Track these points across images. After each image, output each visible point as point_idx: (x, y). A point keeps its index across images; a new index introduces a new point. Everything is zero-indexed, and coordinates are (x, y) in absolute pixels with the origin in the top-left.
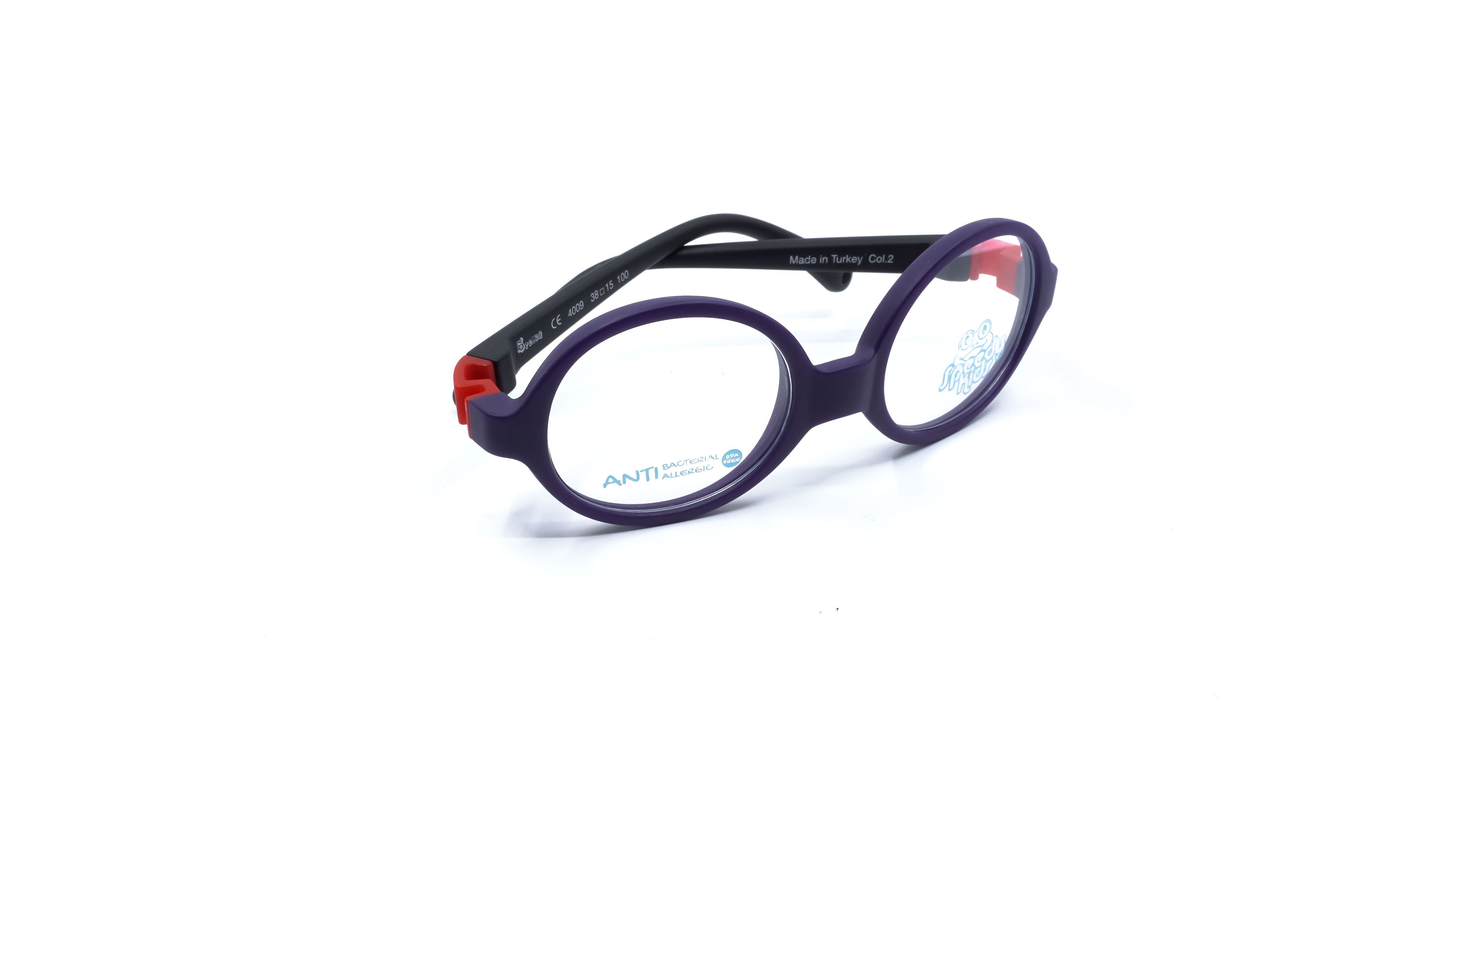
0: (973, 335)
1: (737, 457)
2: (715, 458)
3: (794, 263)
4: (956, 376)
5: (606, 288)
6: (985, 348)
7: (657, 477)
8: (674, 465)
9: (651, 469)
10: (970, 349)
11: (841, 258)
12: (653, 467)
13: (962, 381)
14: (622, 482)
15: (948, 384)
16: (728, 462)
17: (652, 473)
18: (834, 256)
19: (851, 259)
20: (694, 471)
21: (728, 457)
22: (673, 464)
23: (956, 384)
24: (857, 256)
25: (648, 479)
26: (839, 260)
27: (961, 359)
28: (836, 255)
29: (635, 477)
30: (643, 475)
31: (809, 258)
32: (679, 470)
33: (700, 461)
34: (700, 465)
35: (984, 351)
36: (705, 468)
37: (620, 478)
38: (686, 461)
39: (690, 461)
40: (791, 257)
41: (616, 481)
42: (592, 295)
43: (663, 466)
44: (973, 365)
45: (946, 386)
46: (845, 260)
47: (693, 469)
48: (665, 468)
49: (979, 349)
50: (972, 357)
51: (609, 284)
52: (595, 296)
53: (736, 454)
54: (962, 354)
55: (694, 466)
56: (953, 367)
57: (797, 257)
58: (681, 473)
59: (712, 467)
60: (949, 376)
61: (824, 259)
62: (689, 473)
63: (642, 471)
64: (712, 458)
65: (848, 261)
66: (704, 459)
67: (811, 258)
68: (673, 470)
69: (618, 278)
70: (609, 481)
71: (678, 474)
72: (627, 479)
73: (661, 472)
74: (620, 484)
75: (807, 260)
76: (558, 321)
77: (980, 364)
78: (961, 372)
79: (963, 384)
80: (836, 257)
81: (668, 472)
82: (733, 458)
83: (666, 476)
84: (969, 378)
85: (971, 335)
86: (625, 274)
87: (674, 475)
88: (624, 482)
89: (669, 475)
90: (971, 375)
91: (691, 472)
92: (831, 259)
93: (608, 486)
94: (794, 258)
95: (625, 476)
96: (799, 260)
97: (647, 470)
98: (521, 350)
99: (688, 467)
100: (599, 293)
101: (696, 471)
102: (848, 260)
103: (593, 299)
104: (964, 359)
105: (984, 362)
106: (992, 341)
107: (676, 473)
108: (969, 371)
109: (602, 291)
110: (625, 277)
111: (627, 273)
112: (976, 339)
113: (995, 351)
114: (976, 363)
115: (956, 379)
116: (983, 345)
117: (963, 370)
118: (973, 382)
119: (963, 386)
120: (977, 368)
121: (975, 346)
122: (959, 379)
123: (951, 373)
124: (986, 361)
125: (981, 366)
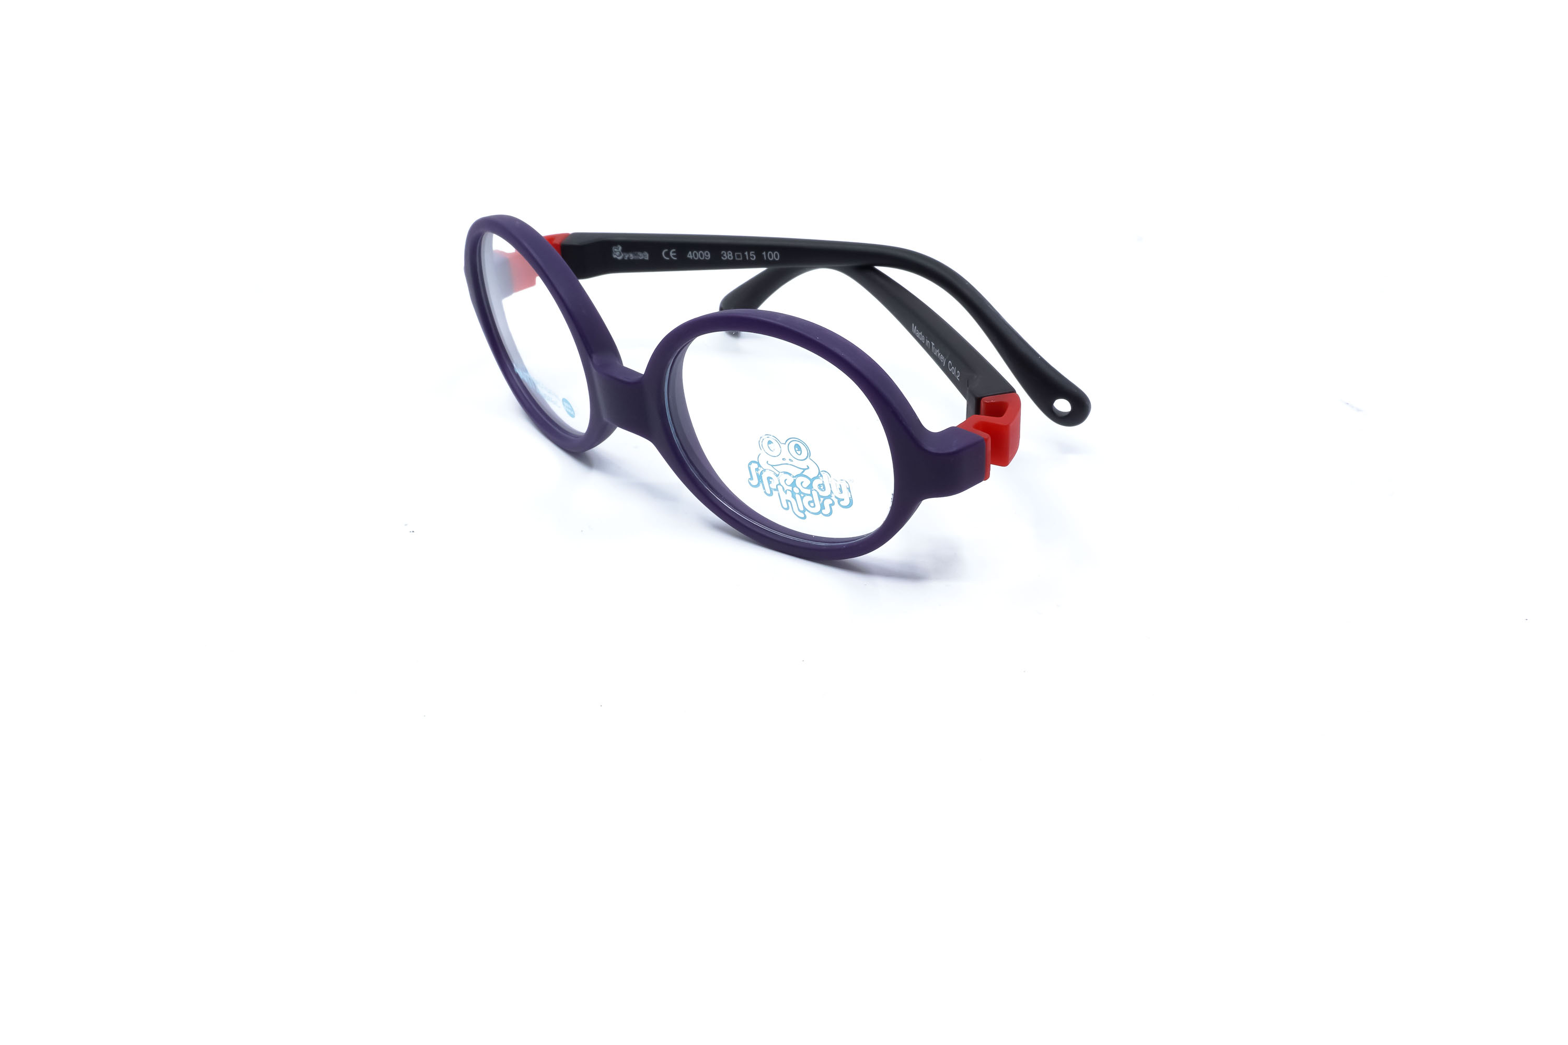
2: (558, 397)
4: (769, 481)
5: (744, 256)
13: (783, 495)
15: (761, 485)
23: (775, 493)
42: (724, 253)
51: (749, 254)
52: (727, 255)
54: (771, 460)
56: (758, 466)
60: (757, 474)
69: (764, 253)
76: (671, 254)
77: (808, 492)
84: (794, 497)
98: (618, 256)
100: (734, 255)
103: (724, 257)
104: (774, 467)
109: (739, 256)
110: (774, 259)
111: (776, 255)
112: (785, 454)
113: (832, 492)
114: (798, 483)
115: (773, 486)
116: (804, 470)
117: (779, 481)
118: (805, 509)
119: (789, 503)
120: (805, 495)
121: (787, 461)
122: (777, 490)
123: (759, 472)
124: (820, 496)
125: (811, 495)
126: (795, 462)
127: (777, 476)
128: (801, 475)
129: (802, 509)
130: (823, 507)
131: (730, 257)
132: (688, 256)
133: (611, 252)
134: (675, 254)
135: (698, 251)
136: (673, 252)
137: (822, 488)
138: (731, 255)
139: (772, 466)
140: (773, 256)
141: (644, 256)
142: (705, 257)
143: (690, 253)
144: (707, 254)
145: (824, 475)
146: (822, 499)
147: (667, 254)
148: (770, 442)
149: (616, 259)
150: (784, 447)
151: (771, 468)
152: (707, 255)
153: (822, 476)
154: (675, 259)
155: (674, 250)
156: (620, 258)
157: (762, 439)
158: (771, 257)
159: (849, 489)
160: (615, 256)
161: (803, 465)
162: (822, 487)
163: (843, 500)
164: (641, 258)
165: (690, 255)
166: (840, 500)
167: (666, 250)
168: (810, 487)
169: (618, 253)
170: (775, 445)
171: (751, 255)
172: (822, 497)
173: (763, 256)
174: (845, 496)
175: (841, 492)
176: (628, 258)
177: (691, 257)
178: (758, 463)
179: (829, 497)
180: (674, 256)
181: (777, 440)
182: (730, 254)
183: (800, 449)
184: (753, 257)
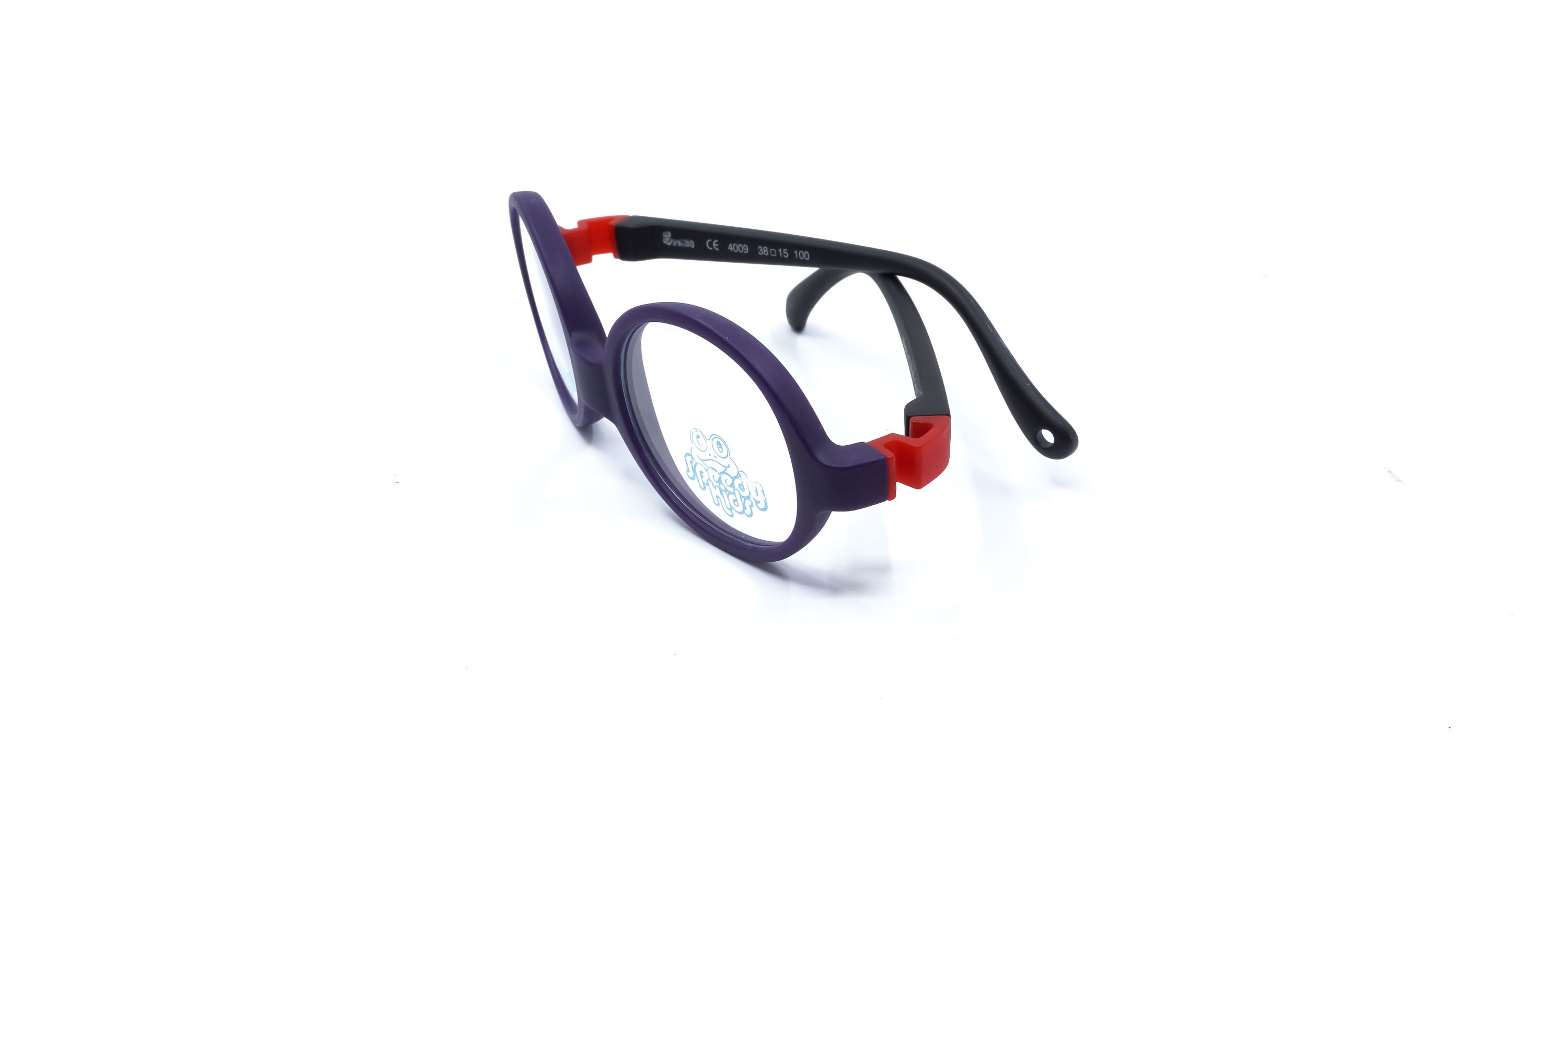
4: (701, 475)
5: (778, 253)
6: (730, 473)
10: (708, 455)
13: (714, 491)
15: (696, 477)
23: (707, 488)
35: (732, 478)
42: (760, 249)
44: (721, 482)
49: (722, 468)
51: (782, 251)
52: (763, 250)
60: (692, 467)
69: (796, 252)
76: (714, 245)
77: (732, 490)
78: (706, 475)
84: (722, 495)
90: (725, 495)
98: (668, 242)
100: (769, 251)
103: (761, 252)
105: (738, 493)
108: (718, 485)
109: (773, 253)
111: (806, 254)
112: (710, 450)
113: (750, 493)
114: (723, 480)
115: (705, 480)
116: (727, 468)
118: (732, 506)
119: (719, 499)
120: (730, 493)
121: (713, 457)
122: (708, 484)
123: (693, 465)
124: (741, 496)
125: (734, 493)
126: (719, 459)
127: (707, 470)
128: (724, 473)
129: (729, 507)
130: (745, 508)
131: (766, 253)
132: (729, 248)
133: (661, 238)
134: (717, 245)
135: (738, 244)
136: (716, 243)
137: (742, 488)
138: (767, 251)
139: (702, 460)
140: (804, 255)
141: (691, 244)
142: (744, 250)
143: (731, 245)
144: (745, 247)
145: (742, 475)
146: (743, 499)
147: (711, 244)
149: (666, 245)
150: (709, 442)
151: (701, 462)
152: (745, 249)
153: (740, 476)
154: (718, 249)
155: (716, 241)
156: (669, 244)
157: (692, 432)
158: (802, 257)
159: (763, 492)
160: (665, 242)
161: (725, 462)
162: (741, 485)
164: (687, 246)
165: (731, 247)
166: (757, 502)
167: (709, 240)
168: (732, 485)
169: (667, 239)
170: (701, 440)
171: (784, 252)
172: (744, 497)
173: (794, 254)
174: (760, 498)
176: (677, 245)
177: (731, 249)
178: (691, 455)
179: (748, 498)
180: (717, 247)
181: (704, 435)
182: (765, 249)
183: (721, 447)
184: (786, 255)
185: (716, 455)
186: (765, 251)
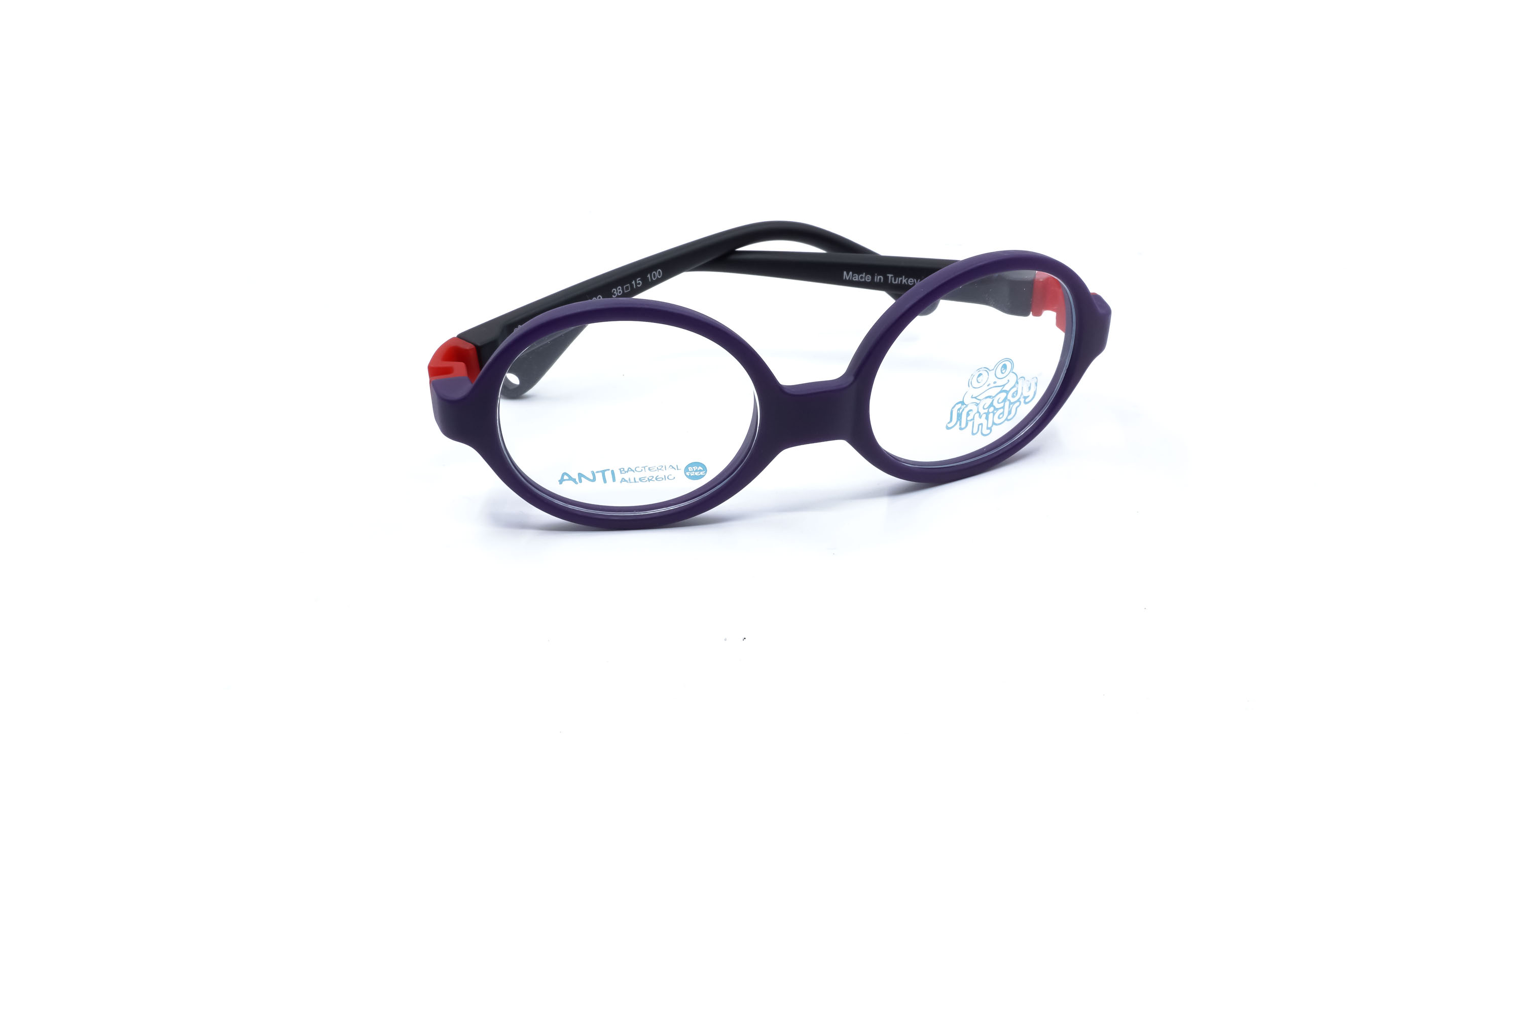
0: (988, 375)
1: (700, 471)
2: (676, 469)
3: (847, 279)
4: (968, 414)
5: (632, 285)
6: (1007, 388)
7: (614, 480)
8: (632, 470)
9: (607, 471)
10: (986, 387)
11: (897, 279)
12: (609, 470)
13: (978, 421)
14: (577, 480)
15: (959, 423)
16: (692, 475)
17: (608, 475)
18: (890, 276)
19: (907, 281)
20: (654, 479)
21: (690, 469)
22: (630, 469)
23: (970, 424)
24: (914, 278)
25: (605, 481)
26: (895, 281)
27: (972, 397)
28: (892, 275)
29: (591, 478)
30: (599, 476)
31: (864, 275)
32: (637, 476)
33: (660, 469)
34: (661, 474)
35: (1007, 392)
36: (666, 478)
37: (576, 477)
38: (644, 467)
39: (649, 468)
40: (845, 273)
41: (570, 478)
42: (614, 291)
43: (620, 469)
44: (991, 405)
45: (956, 424)
46: (902, 281)
47: (653, 477)
48: (623, 472)
49: (999, 389)
50: (989, 397)
51: (636, 282)
52: (617, 292)
53: (700, 467)
54: (976, 392)
55: (655, 474)
56: (962, 405)
57: (851, 273)
58: (640, 479)
59: (674, 478)
60: (958, 413)
61: (879, 278)
62: (649, 480)
63: (598, 472)
64: (673, 468)
65: (904, 283)
66: (664, 468)
67: (865, 276)
68: (630, 475)
69: (649, 276)
70: (564, 478)
71: (637, 480)
72: (582, 478)
73: (619, 476)
74: (576, 483)
75: (862, 277)
77: (1002, 405)
78: (975, 410)
79: (979, 425)
80: (892, 277)
81: (626, 476)
82: (697, 471)
83: (623, 480)
84: (987, 418)
85: (985, 373)
86: (658, 273)
87: (632, 480)
88: (581, 481)
89: (627, 479)
90: (991, 415)
91: (651, 480)
92: (886, 278)
93: (564, 482)
94: (848, 274)
95: (580, 475)
96: (853, 276)
97: (603, 472)
99: (648, 474)
100: (623, 289)
101: (656, 479)
102: (904, 281)
103: (615, 295)
104: (977, 398)
105: (1007, 403)
106: (1017, 382)
107: (635, 479)
108: (986, 411)
109: (627, 288)
110: (657, 277)
111: (659, 272)
112: (992, 378)
113: (1022, 394)
114: (995, 403)
115: (970, 418)
116: (1004, 385)
117: (978, 409)
118: (994, 423)
119: (980, 426)
120: (997, 409)
121: (992, 385)
122: (973, 419)
123: (961, 410)
124: (1011, 403)
125: (1003, 407)
126: (1000, 383)
127: (977, 404)
128: (1001, 392)
129: (990, 425)
130: (1010, 413)
137: (1015, 394)
139: (975, 398)
140: (657, 274)
145: (1020, 381)
146: (1011, 406)
148: (980, 375)
150: (992, 373)
151: (974, 401)
153: (1017, 384)
158: (654, 277)
159: (1036, 384)
161: (1005, 380)
162: (1015, 392)
163: (1028, 396)
166: (1025, 398)
168: (1004, 400)
171: (638, 282)
172: (1013, 403)
173: (648, 279)
175: (1030, 388)
178: (962, 403)
179: (1018, 400)
181: (987, 370)
182: (619, 289)
183: (1005, 368)
184: (639, 284)
185: (996, 380)
186: (619, 291)
